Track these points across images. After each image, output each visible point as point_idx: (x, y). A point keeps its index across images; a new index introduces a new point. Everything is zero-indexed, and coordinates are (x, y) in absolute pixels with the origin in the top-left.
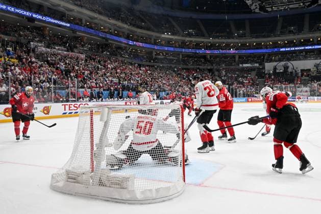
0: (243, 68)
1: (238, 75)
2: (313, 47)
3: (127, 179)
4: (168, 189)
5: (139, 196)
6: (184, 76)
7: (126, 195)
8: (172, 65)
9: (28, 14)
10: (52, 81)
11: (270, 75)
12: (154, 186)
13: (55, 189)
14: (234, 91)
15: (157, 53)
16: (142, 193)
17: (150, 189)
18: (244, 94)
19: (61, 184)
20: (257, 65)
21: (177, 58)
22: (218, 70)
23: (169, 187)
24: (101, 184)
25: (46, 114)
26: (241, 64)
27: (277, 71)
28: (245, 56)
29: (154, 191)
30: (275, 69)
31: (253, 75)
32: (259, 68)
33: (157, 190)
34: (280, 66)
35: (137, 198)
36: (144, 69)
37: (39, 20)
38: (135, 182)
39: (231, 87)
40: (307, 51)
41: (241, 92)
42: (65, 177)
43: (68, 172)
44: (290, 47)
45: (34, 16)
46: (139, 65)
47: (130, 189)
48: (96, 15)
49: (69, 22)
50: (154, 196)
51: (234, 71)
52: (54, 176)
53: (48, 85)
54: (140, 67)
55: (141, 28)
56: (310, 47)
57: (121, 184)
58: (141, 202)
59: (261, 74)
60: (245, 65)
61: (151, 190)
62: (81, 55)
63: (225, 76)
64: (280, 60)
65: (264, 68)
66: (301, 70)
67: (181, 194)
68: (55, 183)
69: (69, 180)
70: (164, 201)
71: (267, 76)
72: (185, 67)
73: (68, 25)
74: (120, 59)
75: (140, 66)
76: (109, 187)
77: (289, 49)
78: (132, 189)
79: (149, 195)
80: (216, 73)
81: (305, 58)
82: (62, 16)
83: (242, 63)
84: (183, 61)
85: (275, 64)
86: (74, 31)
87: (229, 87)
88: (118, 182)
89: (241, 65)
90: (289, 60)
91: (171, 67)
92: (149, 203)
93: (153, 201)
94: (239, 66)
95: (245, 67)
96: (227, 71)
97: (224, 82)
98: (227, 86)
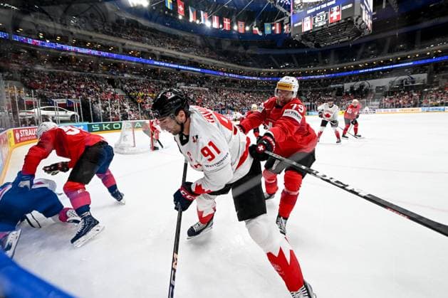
1: (320, 94)
2: (391, 67)
9: (176, 66)
11: (347, 93)
27: (354, 89)
30: (352, 88)
31: (333, 94)
34: (357, 85)
37: (183, 69)
40: (384, 71)
44: (369, 68)
45: (180, 67)
48: (216, 62)
49: (200, 68)
51: (317, 92)
55: (248, 66)
56: (388, 67)
59: (340, 92)
63: (309, 96)
64: (357, 81)
65: (343, 88)
66: (377, 87)
71: (345, 94)
73: (199, 70)
77: (367, 70)
80: (304, 94)
81: (382, 76)
82: (195, 65)
85: (352, 84)
86: (204, 73)
90: (366, 79)
96: (312, 92)
97: (308, 100)
98: (309, 104)
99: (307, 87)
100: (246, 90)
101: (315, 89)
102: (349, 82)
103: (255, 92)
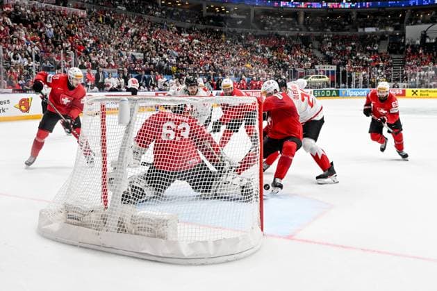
0: (365, 35)
1: (354, 47)
3: (164, 222)
4: (236, 240)
5: (186, 252)
6: (257, 48)
7: (163, 249)
8: (236, 29)
10: (34, 56)
11: (414, 49)
12: (210, 235)
13: (45, 234)
14: (348, 76)
15: (210, 7)
16: (192, 246)
17: (204, 239)
18: (365, 82)
19: (55, 227)
20: (390, 30)
21: (244, 17)
22: (320, 39)
23: (237, 238)
24: (121, 228)
25: (23, 111)
26: (361, 27)
27: (428, 40)
28: (369, 13)
29: (211, 244)
30: (424, 36)
31: (383, 48)
32: (393, 36)
33: (217, 243)
34: (434, 31)
35: (183, 255)
36: (187, 35)
38: (179, 228)
39: (341, 69)
41: (361, 78)
42: (62, 215)
43: (67, 208)
46: (178, 28)
47: (170, 239)
50: (212, 252)
51: (347, 40)
52: (43, 213)
53: (26, 63)
54: (180, 34)
57: (155, 230)
58: (189, 261)
59: (396, 45)
60: (369, 30)
61: (207, 242)
62: (79, 10)
63: (330, 49)
65: (403, 35)
67: (257, 251)
68: (44, 225)
69: (70, 220)
70: (228, 261)
71: (409, 50)
72: (260, 32)
74: (146, 18)
75: (180, 31)
76: (136, 234)
78: (174, 239)
79: (202, 250)
80: (316, 44)
83: (363, 27)
84: (257, 21)
85: (424, 27)
87: (338, 70)
88: (150, 226)
89: (360, 30)
91: (234, 32)
92: (203, 264)
93: (210, 261)
94: (357, 31)
95: (368, 33)
96: (334, 40)
97: (329, 60)
98: (334, 68)
99: (322, 27)
100: (180, 24)
101: (341, 33)
102: (416, 23)
103: (202, 31)
